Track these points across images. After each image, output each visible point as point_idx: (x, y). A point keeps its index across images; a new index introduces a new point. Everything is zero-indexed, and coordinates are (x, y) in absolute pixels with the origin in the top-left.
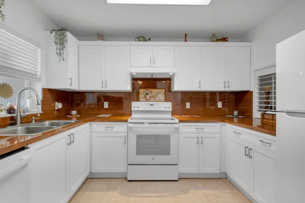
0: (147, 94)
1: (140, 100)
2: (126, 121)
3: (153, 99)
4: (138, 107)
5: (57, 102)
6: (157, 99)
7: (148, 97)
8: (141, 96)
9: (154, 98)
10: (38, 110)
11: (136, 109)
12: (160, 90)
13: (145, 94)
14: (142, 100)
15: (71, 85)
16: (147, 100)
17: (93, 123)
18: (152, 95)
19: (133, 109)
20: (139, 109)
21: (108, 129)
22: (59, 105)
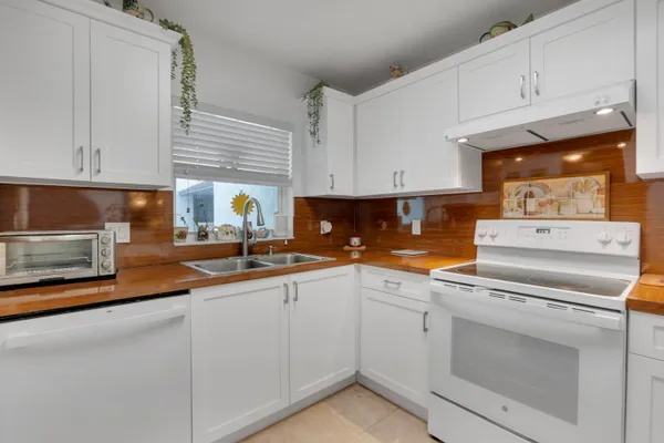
0: (531, 195)
1: (505, 215)
2: (426, 272)
3: (550, 211)
4: (493, 237)
5: (324, 219)
6: (567, 211)
7: (532, 205)
8: (510, 202)
9: (558, 209)
10: (287, 233)
11: (487, 241)
12: (582, 179)
13: (522, 194)
14: (509, 214)
15: (332, 188)
16: (528, 215)
17: (362, 266)
18: (548, 197)
19: (477, 241)
20: (498, 242)
21: (390, 285)
22: (326, 227)
